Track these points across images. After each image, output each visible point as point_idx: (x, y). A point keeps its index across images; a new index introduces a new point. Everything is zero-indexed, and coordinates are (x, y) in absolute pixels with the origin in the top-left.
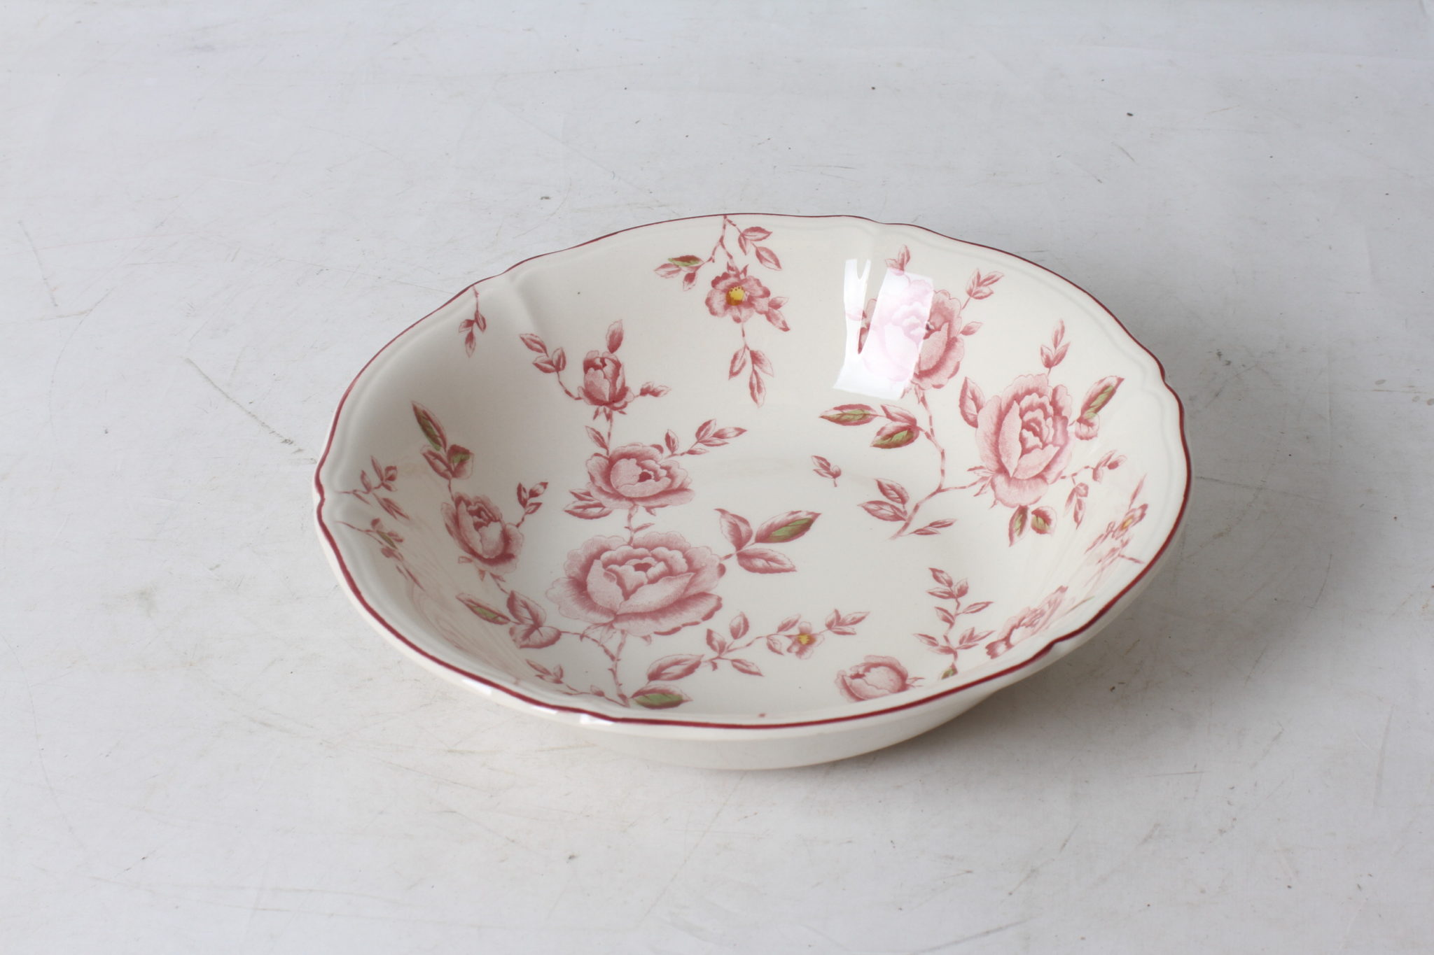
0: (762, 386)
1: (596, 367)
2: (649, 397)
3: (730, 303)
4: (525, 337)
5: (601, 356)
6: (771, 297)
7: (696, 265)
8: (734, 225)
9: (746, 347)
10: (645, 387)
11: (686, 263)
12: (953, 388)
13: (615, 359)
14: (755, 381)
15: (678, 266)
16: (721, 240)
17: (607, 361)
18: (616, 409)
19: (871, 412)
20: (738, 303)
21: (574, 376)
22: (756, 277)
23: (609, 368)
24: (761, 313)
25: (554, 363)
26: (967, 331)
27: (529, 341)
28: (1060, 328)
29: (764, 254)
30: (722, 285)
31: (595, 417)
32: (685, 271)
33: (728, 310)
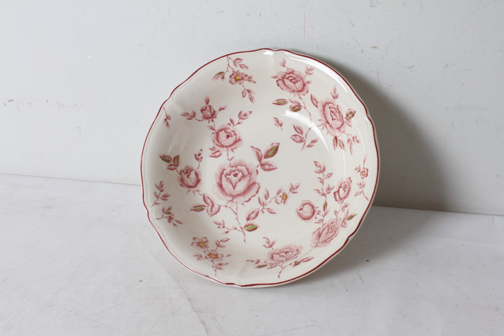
0: (253, 98)
1: (204, 110)
2: (222, 111)
3: (237, 80)
4: (182, 114)
5: (205, 107)
6: (248, 76)
7: (223, 74)
8: (231, 59)
9: (245, 89)
10: (220, 108)
11: (220, 74)
12: (308, 96)
13: (209, 105)
14: (250, 97)
15: (218, 76)
16: (228, 65)
17: (207, 107)
18: (214, 118)
19: (286, 101)
20: (239, 80)
21: (199, 115)
22: (242, 72)
23: (208, 108)
24: (246, 80)
25: (193, 116)
26: (308, 82)
27: (184, 115)
28: (335, 88)
29: (242, 66)
30: (233, 77)
31: (209, 123)
32: (221, 76)
33: (237, 82)
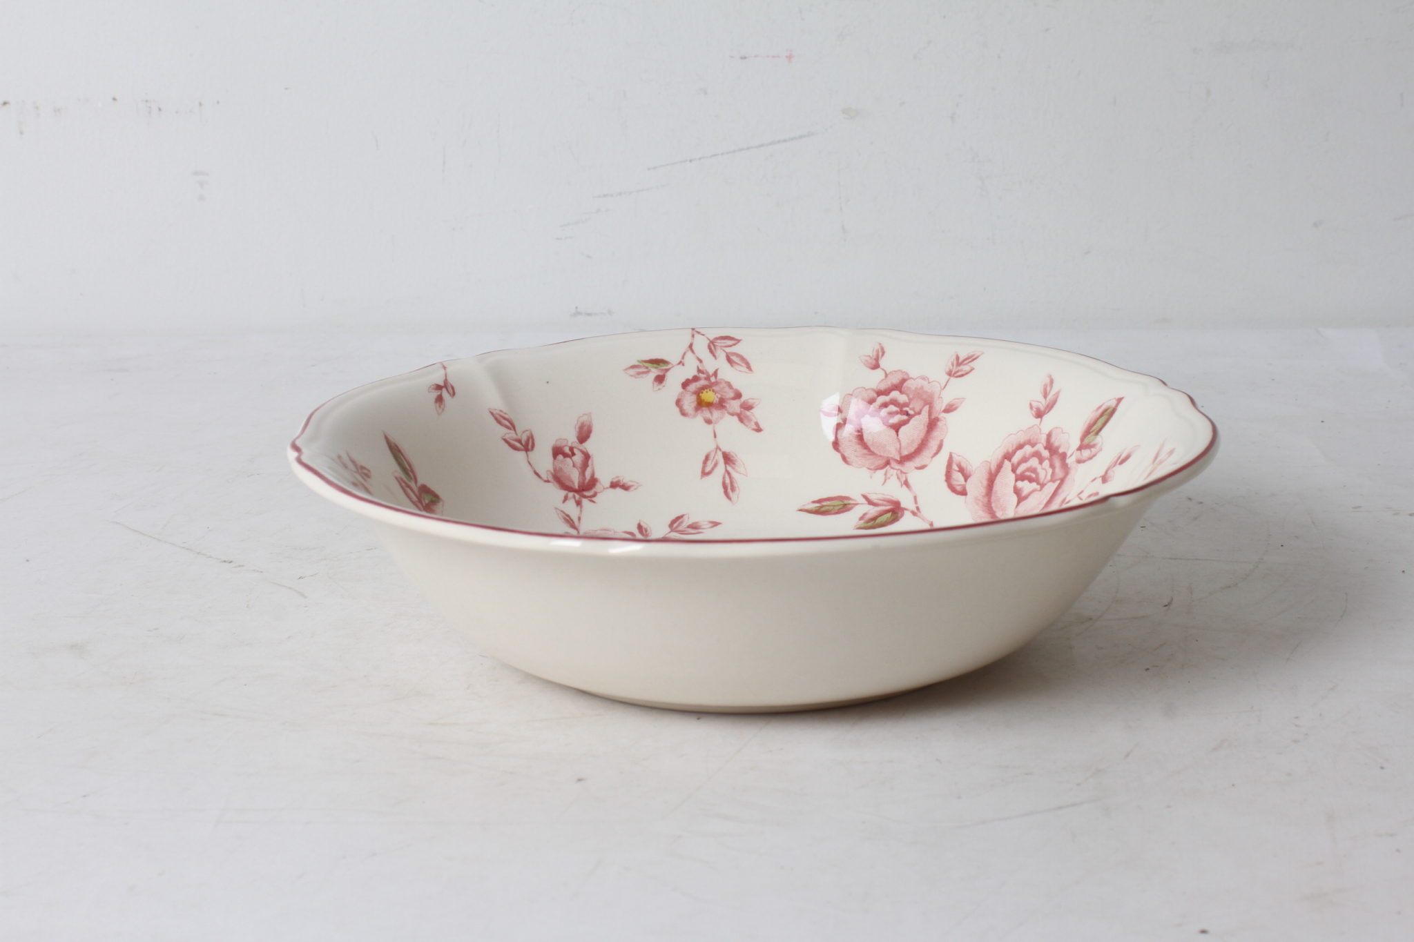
0: (735, 485)
1: (566, 455)
2: (619, 491)
3: (701, 404)
4: (495, 412)
5: (570, 444)
6: (743, 399)
7: (665, 367)
8: (703, 335)
9: (718, 448)
10: (615, 481)
11: (655, 365)
12: (938, 466)
13: (585, 450)
14: (728, 481)
15: (647, 368)
16: (691, 346)
17: (576, 451)
18: (585, 497)
19: (851, 502)
20: (710, 405)
21: (543, 458)
22: (727, 379)
23: (578, 458)
24: (732, 414)
25: (523, 442)
26: (949, 409)
27: (498, 416)
28: (1048, 381)
29: (734, 358)
30: (693, 387)
31: (564, 501)
32: (655, 372)
33: (699, 412)
